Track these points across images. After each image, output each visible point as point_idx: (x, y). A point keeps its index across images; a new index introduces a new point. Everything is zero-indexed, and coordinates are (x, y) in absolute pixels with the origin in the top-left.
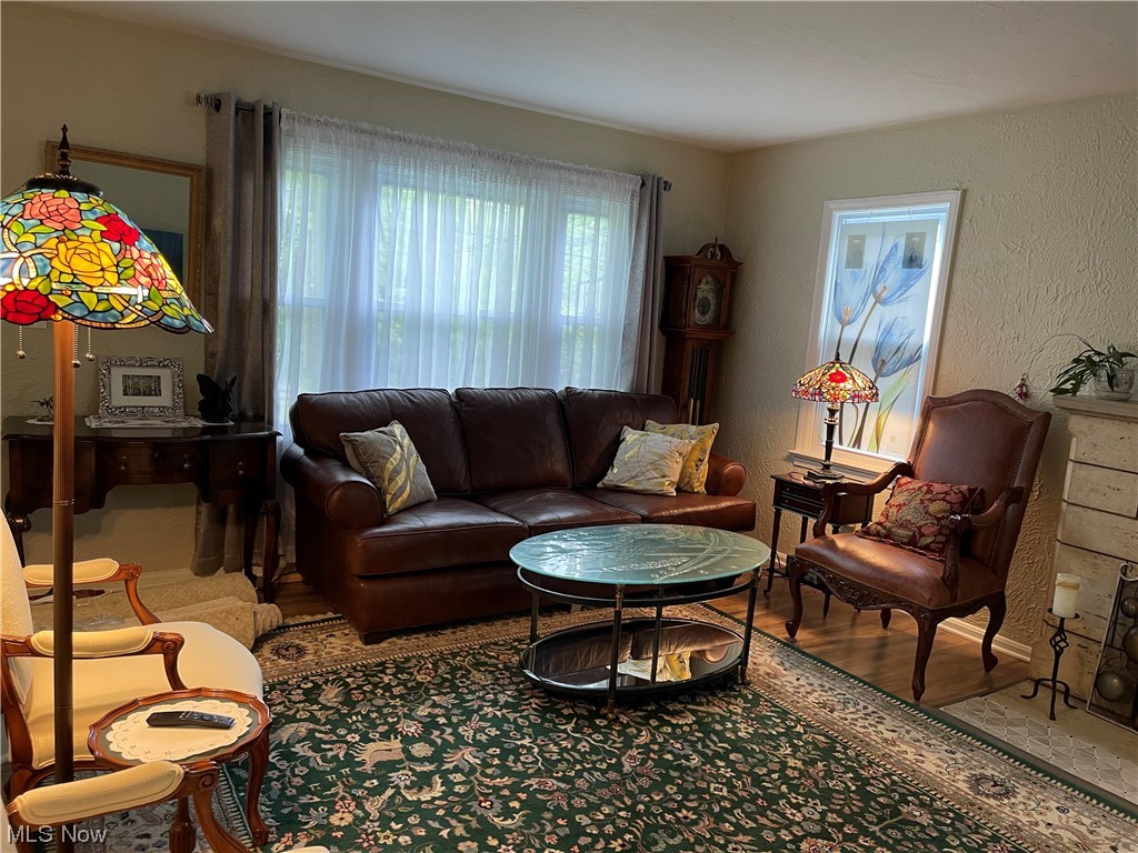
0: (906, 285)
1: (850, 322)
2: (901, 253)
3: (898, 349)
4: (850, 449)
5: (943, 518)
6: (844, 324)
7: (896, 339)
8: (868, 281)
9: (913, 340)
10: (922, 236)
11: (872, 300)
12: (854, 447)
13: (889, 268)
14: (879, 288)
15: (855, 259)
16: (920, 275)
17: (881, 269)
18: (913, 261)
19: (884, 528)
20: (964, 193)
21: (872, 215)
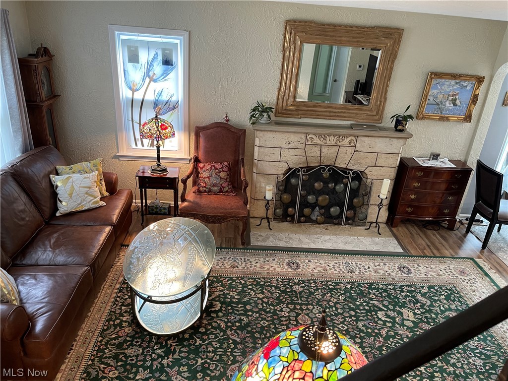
0: (165, 74)
1: (137, 90)
2: (160, 58)
3: (167, 102)
4: (149, 148)
5: (227, 178)
6: (134, 91)
7: (164, 98)
8: (144, 70)
9: (174, 99)
10: (171, 50)
11: (148, 80)
12: (150, 147)
13: (155, 64)
14: (151, 74)
15: (134, 58)
16: (172, 70)
17: (150, 65)
18: (167, 62)
19: (207, 188)
20: (190, 32)
21: (139, 36)
